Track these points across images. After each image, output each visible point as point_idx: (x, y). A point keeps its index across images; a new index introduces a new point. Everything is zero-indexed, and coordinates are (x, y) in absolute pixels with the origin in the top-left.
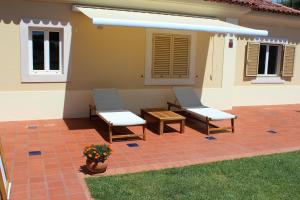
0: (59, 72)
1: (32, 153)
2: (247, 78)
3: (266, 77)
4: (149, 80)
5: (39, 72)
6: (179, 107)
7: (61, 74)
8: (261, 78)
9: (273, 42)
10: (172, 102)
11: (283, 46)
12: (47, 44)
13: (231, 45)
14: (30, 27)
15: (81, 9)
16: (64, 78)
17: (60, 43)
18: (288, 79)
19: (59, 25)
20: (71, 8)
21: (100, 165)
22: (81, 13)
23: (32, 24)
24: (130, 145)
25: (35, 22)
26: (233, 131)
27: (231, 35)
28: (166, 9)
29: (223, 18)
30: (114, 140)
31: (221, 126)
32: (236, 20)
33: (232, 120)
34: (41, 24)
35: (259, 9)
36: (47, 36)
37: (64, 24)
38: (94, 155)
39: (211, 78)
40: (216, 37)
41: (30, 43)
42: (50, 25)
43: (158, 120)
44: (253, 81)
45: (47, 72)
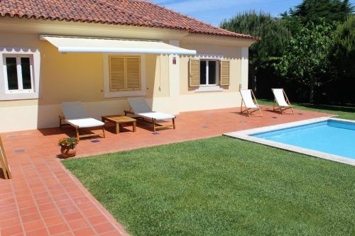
0: (31, 91)
1: (17, 151)
2: (191, 88)
3: (207, 87)
4: (107, 94)
5: (14, 91)
6: (133, 114)
7: (33, 92)
8: (202, 88)
9: (211, 58)
10: (128, 110)
11: (219, 61)
12: (19, 68)
13: (174, 62)
14: (3, 54)
15: (47, 38)
16: (36, 96)
17: (31, 66)
18: (226, 87)
19: (29, 52)
20: (39, 38)
21: (71, 151)
22: (47, 41)
23: (5, 51)
24: (93, 142)
25: (8, 50)
26: (174, 128)
27: (174, 54)
28: (119, 35)
29: (167, 41)
30: (81, 139)
31: (164, 125)
32: (178, 42)
33: (173, 119)
34: (13, 52)
35: (196, 32)
36: (19, 61)
37: (34, 51)
38: (66, 144)
39: (160, 89)
40: (162, 56)
41: (5, 68)
42: (22, 52)
43: (115, 123)
44: (197, 90)
45: (21, 91)
